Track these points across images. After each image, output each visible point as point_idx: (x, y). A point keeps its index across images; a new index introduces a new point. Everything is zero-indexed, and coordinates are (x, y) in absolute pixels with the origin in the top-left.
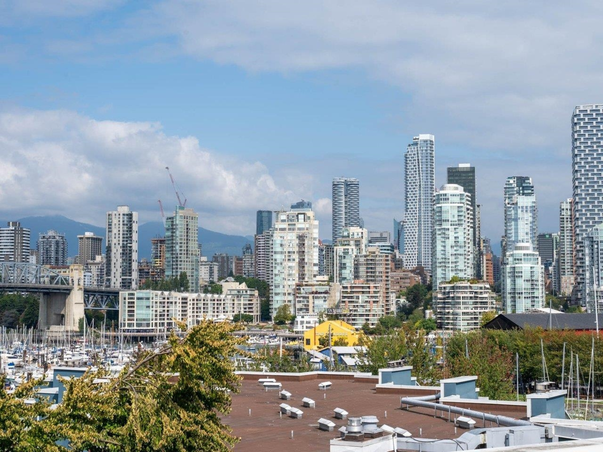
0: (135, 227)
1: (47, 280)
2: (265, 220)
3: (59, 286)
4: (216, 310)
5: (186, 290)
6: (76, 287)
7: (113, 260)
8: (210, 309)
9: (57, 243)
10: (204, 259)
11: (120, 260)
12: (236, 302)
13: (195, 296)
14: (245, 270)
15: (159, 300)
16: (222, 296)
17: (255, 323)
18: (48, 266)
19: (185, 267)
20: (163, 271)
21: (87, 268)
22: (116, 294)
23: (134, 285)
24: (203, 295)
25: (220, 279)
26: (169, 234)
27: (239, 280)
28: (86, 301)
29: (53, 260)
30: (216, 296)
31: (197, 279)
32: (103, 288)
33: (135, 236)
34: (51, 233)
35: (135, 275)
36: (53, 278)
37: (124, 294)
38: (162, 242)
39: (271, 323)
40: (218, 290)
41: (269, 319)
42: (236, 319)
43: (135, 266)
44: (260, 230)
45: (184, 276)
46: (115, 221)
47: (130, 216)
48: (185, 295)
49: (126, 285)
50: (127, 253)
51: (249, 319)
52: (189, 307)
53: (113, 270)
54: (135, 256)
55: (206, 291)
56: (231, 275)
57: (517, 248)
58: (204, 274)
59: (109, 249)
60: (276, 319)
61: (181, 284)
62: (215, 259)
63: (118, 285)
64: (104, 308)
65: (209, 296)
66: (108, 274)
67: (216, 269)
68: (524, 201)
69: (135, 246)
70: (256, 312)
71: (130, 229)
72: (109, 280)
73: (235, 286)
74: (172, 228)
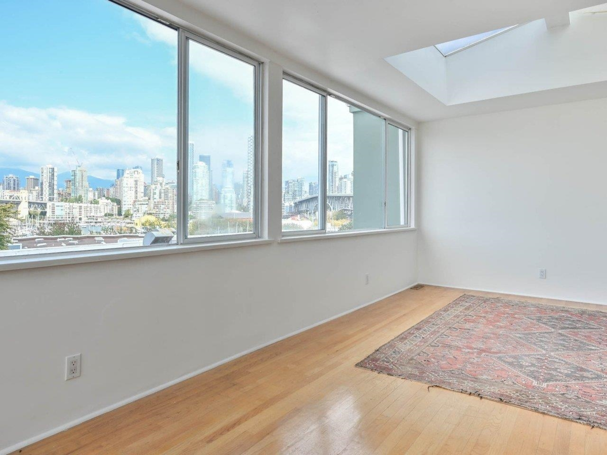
0: (55, 174)
1: (8, 198)
2: (121, 174)
3: (15, 200)
4: (96, 211)
5: (82, 202)
6: (24, 201)
7: (44, 189)
8: (93, 211)
9: (14, 180)
10: (91, 189)
11: (48, 189)
12: (106, 208)
13: (86, 205)
14: (110, 194)
15: (68, 206)
16: (99, 206)
17: (114, 217)
18: (8, 191)
19: (81, 192)
20: (70, 194)
21: (31, 192)
22: (45, 204)
23: (55, 200)
24: (89, 205)
25: (98, 198)
26: (73, 177)
27: (107, 198)
28: (30, 206)
29: (12, 188)
30: (96, 205)
31: (87, 198)
32: (39, 202)
33: (55, 178)
34: (11, 175)
35: (56, 196)
36: (11, 196)
37: (49, 204)
38: (70, 181)
39: (122, 217)
40: (97, 203)
41: (121, 215)
42: (106, 215)
43: (56, 191)
44: (118, 178)
45: (80, 197)
46: (45, 171)
47: (53, 169)
48: (81, 204)
49: (51, 200)
50: (51, 186)
51: (112, 215)
52: (83, 210)
53: (44, 193)
54: (55, 187)
55: (91, 203)
56: (104, 196)
57: (226, 188)
58: (90, 196)
59: (42, 184)
60: (124, 215)
61: (79, 200)
62: (97, 189)
63: (47, 200)
64: (39, 210)
65: (93, 205)
66: (42, 195)
67: (96, 193)
68: (229, 170)
69: (55, 183)
70: (116, 211)
71: (53, 175)
72: (42, 198)
73: (106, 201)
74: (75, 175)
